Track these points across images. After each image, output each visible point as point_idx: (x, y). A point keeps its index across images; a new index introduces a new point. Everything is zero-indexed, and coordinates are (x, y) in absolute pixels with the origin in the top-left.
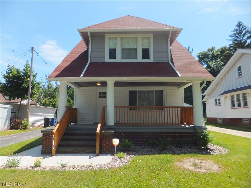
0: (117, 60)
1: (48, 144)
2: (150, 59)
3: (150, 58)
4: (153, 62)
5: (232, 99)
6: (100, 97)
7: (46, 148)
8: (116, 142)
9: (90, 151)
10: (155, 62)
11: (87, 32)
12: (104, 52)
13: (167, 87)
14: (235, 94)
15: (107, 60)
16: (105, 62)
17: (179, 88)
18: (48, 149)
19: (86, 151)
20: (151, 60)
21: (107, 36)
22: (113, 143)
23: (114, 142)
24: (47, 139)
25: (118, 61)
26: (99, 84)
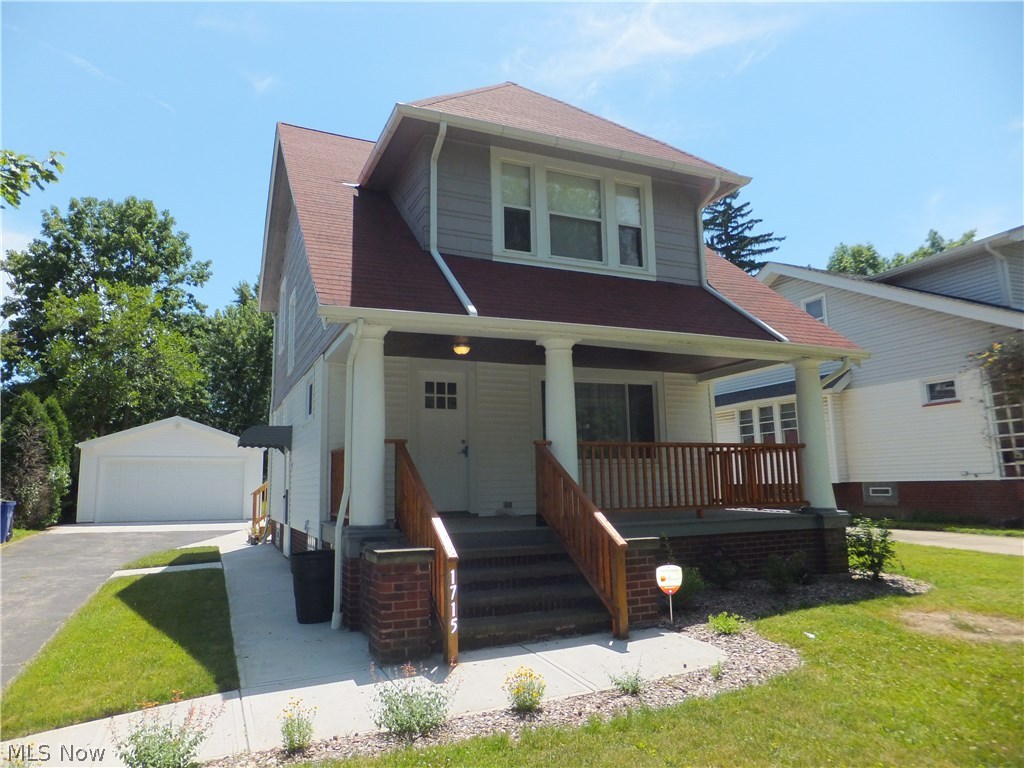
0: (531, 258)
1: (410, 615)
2: (646, 270)
3: (647, 265)
4: (654, 280)
5: (741, 423)
6: (429, 404)
7: (402, 634)
8: (670, 577)
9: (571, 626)
10: (661, 279)
11: (437, 126)
12: (488, 219)
13: (667, 374)
14: (754, 405)
15: (500, 252)
16: (494, 259)
17: (700, 380)
18: (411, 638)
19: (558, 629)
20: (649, 272)
21: (498, 156)
22: (660, 584)
23: (663, 580)
24: (406, 592)
25: (540, 262)
26: (462, 350)
